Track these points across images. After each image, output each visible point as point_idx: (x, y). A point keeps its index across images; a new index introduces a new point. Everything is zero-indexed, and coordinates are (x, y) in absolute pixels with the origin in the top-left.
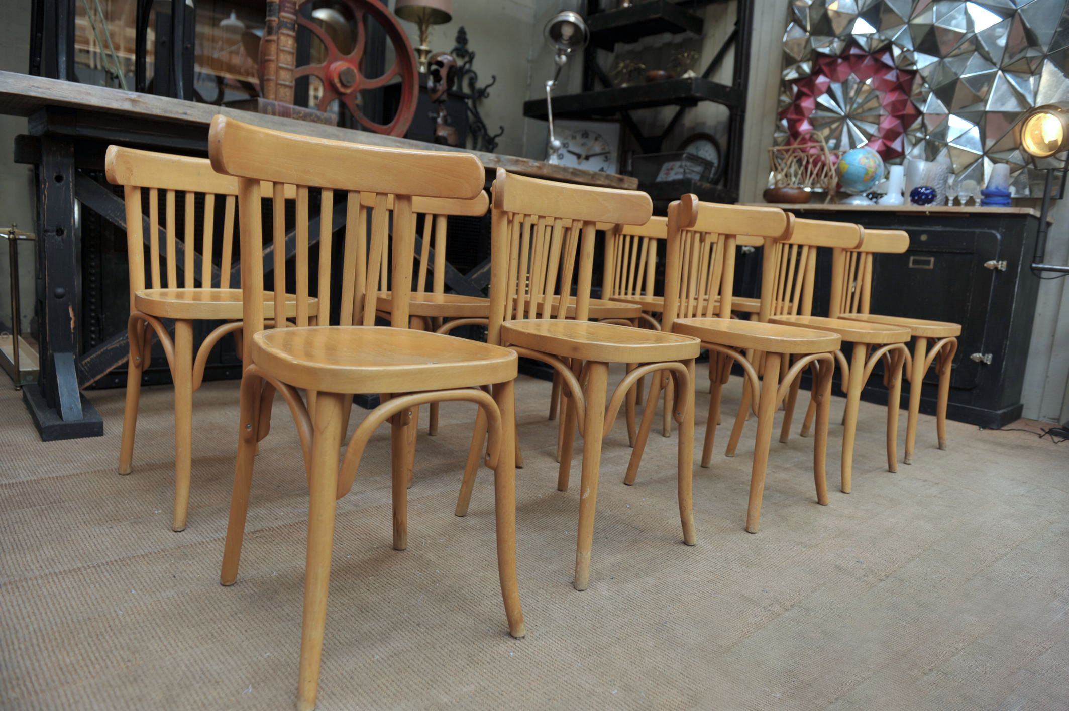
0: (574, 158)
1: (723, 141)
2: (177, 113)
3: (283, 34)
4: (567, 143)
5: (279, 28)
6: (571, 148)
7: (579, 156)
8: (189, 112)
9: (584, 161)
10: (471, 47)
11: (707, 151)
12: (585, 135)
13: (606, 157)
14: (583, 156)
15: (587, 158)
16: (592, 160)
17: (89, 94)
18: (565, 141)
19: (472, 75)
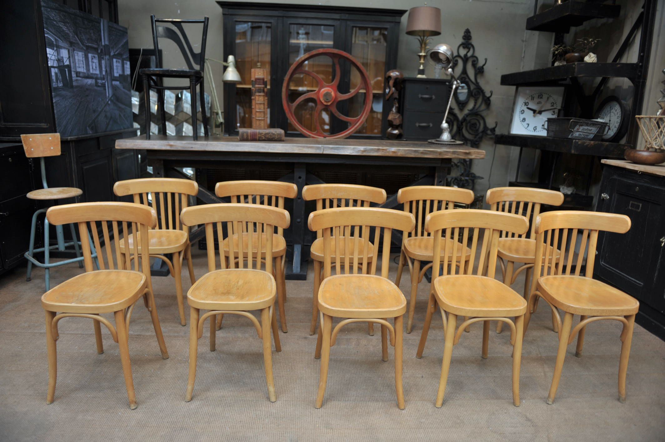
0: (532, 112)
1: (629, 103)
2: (189, 148)
3: (257, 95)
4: (528, 103)
5: (255, 92)
6: (529, 106)
7: (534, 111)
8: (193, 147)
9: (538, 115)
10: (474, 41)
11: (616, 111)
12: (540, 96)
13: (554, 112)
14: (537, 111)
15: (540, 112)
16: (543, 113)
17: (155, 145)
18: (527, 101)
19: (475, 59)
